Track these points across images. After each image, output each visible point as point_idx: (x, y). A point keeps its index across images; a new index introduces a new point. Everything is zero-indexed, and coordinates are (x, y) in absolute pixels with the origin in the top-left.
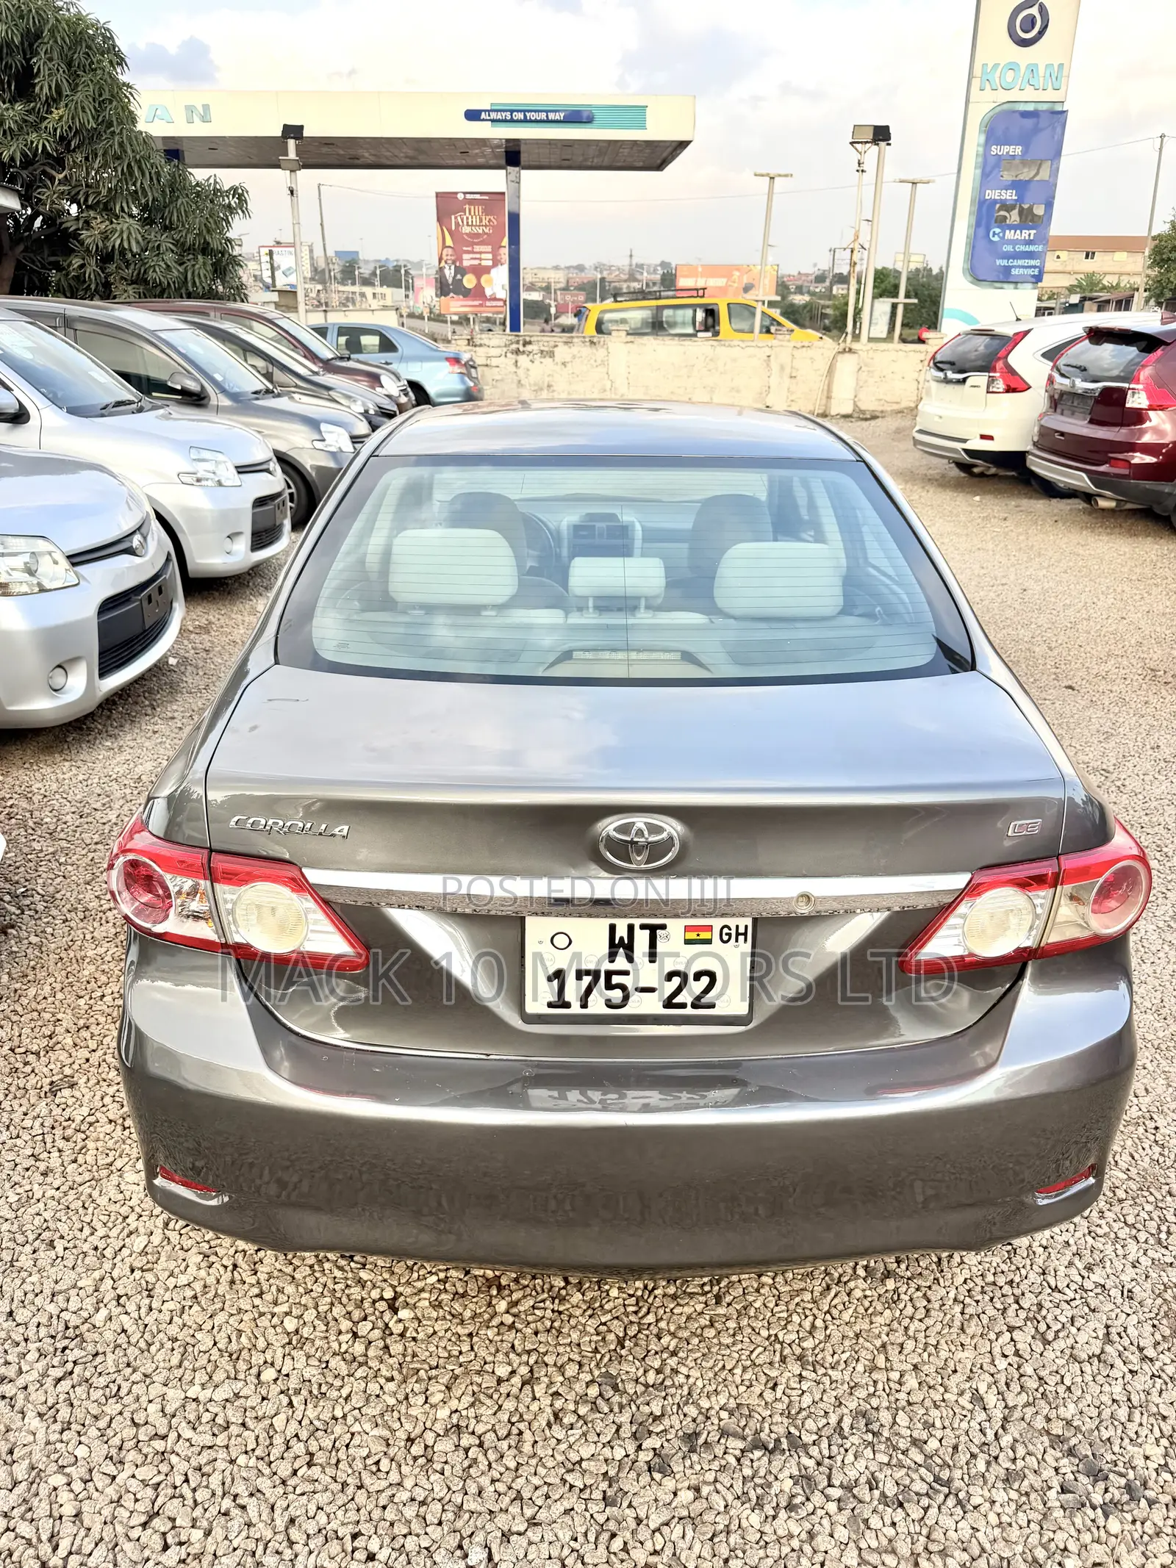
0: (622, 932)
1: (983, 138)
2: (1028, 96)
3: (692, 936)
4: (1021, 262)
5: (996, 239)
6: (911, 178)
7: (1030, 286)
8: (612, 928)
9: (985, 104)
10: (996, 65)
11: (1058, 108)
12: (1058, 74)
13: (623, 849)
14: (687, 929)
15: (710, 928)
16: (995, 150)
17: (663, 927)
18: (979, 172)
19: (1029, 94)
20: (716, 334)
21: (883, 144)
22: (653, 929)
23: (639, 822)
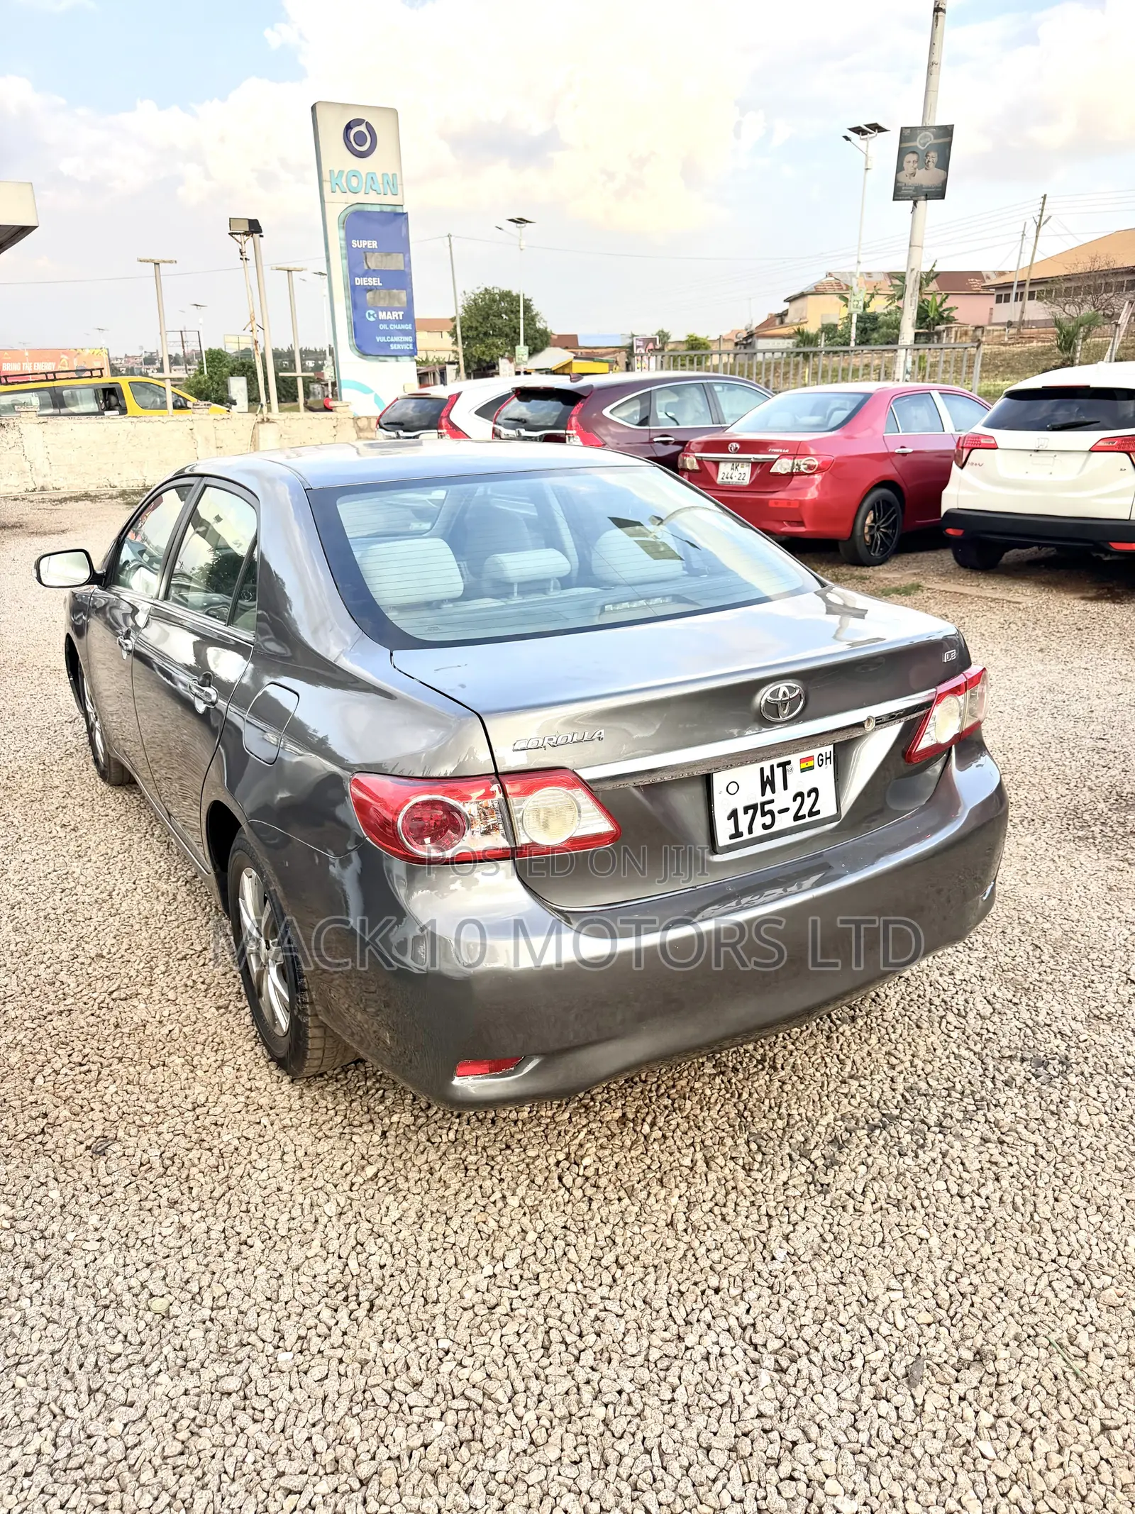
0: (767, 773)
1: (342, 234)
2: (374, 200)
3: (804, 766)
4: (397, 339)
5: (372, 319)
6: (286, 266)
7: (408, 358)
8: (762, 770)
9: (338, 205)
10: (341, 172)
11: (399, 210)
12: (393, 184)
13: (773, 708)
14: (802, 761)
15: (811, 758)
16: (355, 243)
17: (789, 763)
18: (345, 262)
19: (372, 198)
20: (124, 411)
21: (256, 236)
22: (783, 765)
23: (783, 687)
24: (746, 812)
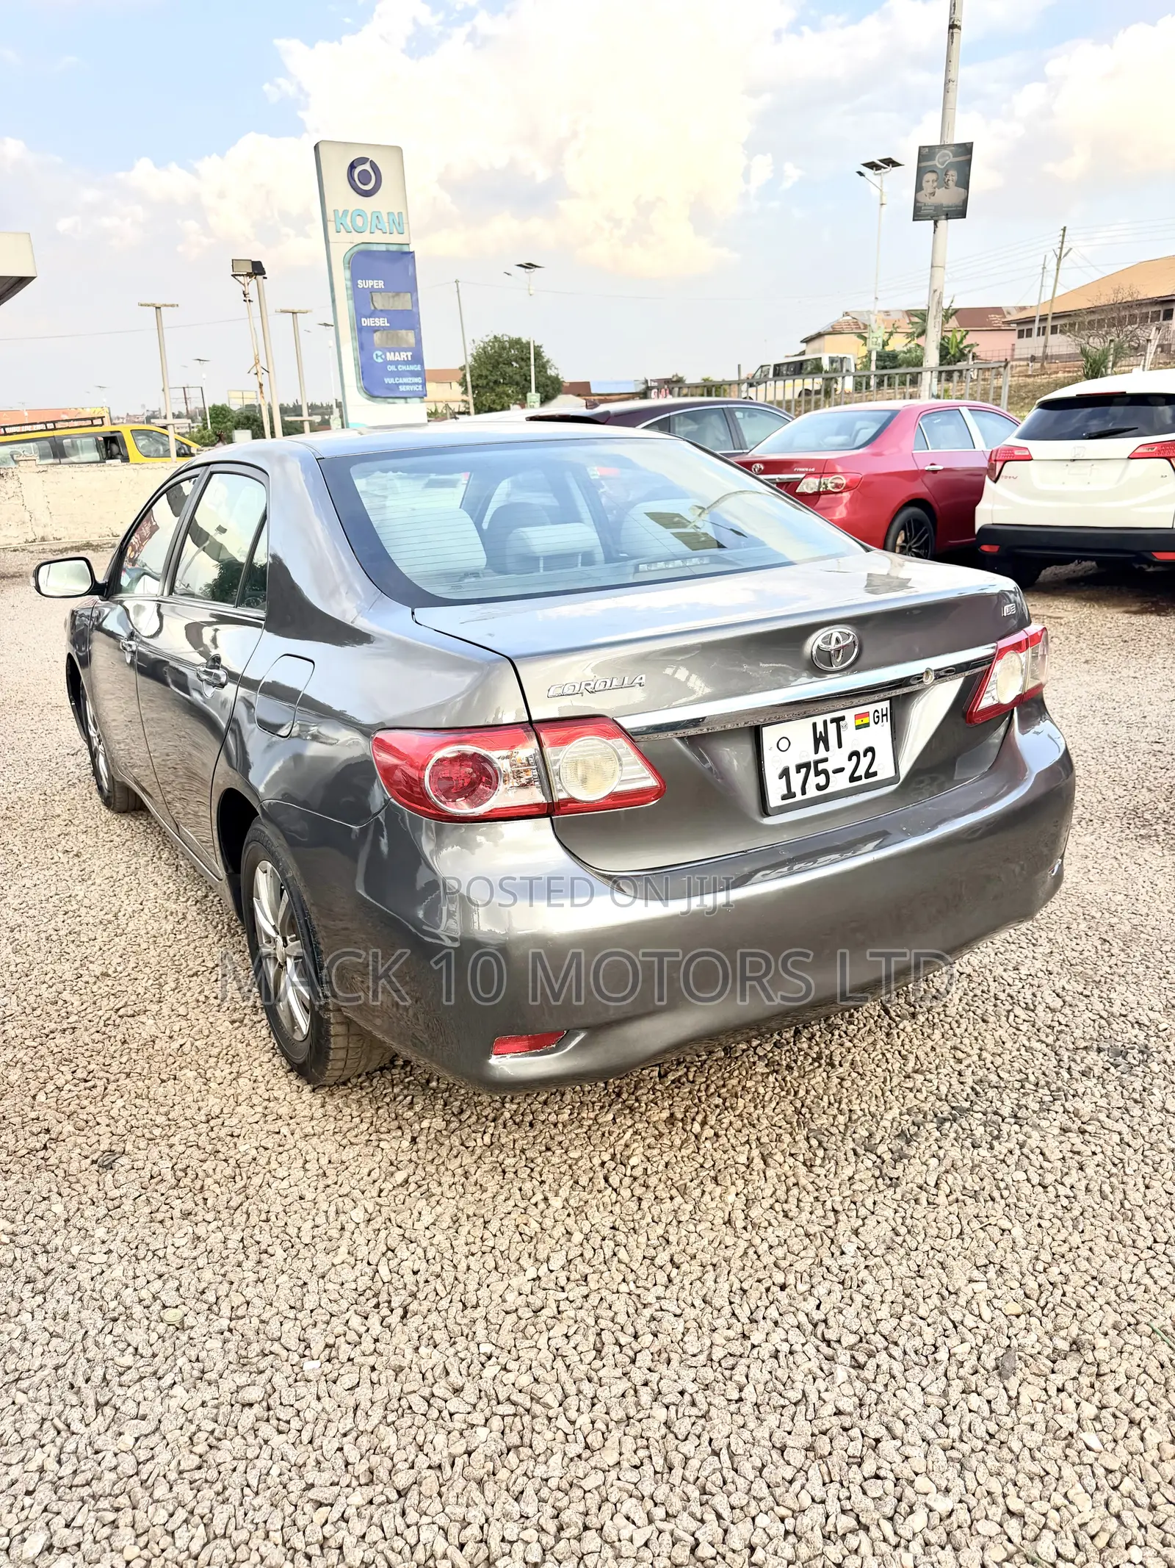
0: (820, 728)
1: (348, 274)
2: (380, 239)
3: (859, 722)
4: (405, 380)
5: (380, 360)
6: (290, 309)
7: (418, 400)
8: (814, 725)
9: (343, 244)
10: (345, 212)
11: (406, 249)
12: (399, 222)
13: (827, 657)
14: (857, 717)
15: (867, 714)
16: (361, 284)
17: (843, 718)
18: (351, 302)
19: (378, 237)
21: (260, 278)
22: (837, 721)
23: (835, 632)
24: (798, 771)
